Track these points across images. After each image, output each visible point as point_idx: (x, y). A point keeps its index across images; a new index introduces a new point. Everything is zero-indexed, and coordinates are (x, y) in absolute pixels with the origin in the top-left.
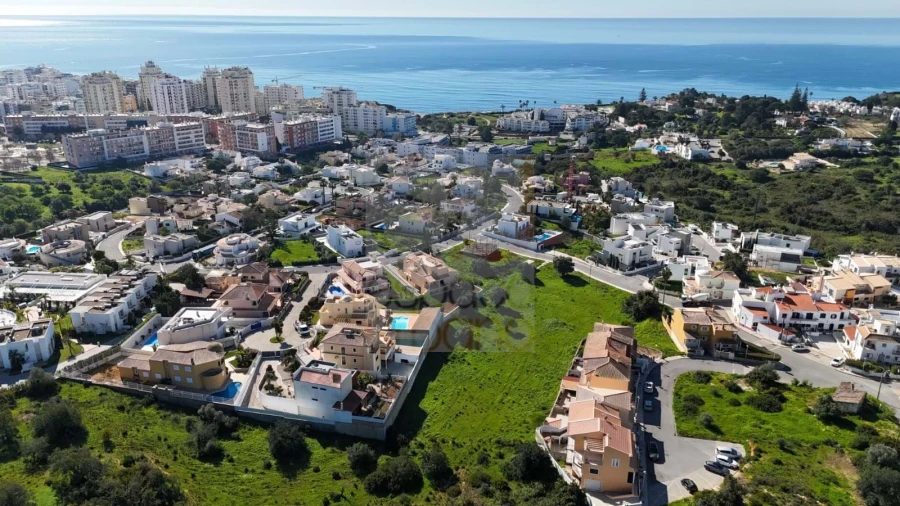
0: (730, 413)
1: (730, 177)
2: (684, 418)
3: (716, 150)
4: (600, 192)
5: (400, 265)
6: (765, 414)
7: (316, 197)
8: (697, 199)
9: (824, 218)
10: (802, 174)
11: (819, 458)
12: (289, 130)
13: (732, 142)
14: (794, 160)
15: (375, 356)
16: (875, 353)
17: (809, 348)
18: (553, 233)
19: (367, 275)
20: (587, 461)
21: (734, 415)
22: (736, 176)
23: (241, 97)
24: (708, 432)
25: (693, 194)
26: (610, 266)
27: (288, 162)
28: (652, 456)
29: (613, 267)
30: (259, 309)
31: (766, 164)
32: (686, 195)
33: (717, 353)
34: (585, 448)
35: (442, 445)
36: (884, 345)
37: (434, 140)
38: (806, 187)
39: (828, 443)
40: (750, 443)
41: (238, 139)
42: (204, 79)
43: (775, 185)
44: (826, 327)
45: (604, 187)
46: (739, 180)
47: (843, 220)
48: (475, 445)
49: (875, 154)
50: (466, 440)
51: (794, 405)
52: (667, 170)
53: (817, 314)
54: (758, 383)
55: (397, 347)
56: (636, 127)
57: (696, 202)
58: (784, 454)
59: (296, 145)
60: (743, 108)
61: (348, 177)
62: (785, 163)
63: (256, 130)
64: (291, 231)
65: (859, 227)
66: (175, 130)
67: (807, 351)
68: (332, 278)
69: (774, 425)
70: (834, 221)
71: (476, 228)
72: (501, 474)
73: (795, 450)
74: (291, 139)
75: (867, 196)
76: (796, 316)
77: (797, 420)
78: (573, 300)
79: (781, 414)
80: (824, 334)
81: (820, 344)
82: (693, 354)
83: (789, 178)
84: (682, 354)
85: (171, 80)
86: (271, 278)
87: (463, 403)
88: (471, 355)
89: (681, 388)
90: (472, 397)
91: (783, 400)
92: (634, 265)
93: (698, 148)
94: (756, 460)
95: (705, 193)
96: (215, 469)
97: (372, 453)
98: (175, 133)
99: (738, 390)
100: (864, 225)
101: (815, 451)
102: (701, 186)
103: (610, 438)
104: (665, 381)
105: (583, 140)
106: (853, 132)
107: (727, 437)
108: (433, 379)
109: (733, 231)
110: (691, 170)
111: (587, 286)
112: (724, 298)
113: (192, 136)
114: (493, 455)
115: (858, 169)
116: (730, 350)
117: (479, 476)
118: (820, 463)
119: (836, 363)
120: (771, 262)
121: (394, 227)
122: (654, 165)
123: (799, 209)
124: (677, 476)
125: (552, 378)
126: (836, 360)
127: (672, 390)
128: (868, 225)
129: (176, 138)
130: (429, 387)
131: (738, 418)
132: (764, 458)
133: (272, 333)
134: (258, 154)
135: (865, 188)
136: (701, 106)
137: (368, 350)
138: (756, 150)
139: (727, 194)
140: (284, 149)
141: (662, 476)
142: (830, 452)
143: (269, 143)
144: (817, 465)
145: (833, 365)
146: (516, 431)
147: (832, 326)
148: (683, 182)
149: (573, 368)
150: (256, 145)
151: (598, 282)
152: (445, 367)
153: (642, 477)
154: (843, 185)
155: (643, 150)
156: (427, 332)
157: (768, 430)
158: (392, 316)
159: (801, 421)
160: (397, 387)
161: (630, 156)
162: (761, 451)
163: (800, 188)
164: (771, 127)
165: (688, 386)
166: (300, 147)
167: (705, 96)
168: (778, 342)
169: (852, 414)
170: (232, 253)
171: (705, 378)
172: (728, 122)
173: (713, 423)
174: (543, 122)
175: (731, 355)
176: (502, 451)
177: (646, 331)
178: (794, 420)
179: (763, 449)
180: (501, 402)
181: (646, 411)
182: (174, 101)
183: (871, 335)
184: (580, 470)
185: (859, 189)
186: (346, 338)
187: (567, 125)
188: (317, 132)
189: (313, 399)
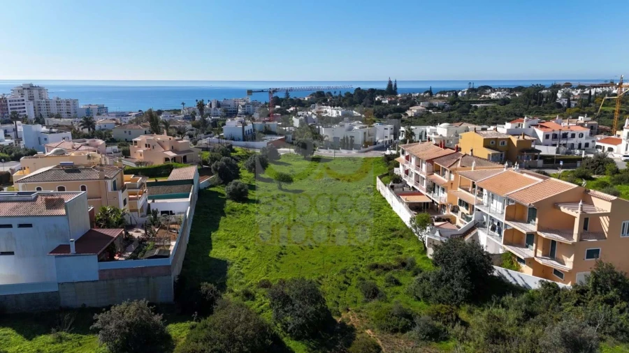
14: (412, 111)
26: (343, 148)
29: (347, 149)
33: (525, 163)
44: (576, 146)
45: (296, 123)
53: (569, 134)
56: (293, 109)
62: (407, 113)
76: (555, 137)
92: (366, 143)
93: (345, 110)
108: (215, 230)
130: (213, 237)
137: (110, 185)
147: (580, 145)
156: (190, 182)
160: (172, 229)
175: (540, 163)
186: (65, 173)
187: (239, 110)
188: (7, 109)
189: (2, 253)
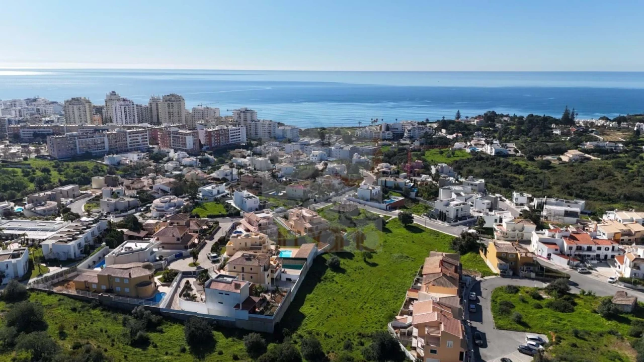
0: (534, 313)
1: (523, 166)
2: (500, 317)
3: (512, 150)
4: (430, 174)
5: (286, 218)
6: (561, 314)
7: (226, 175)
8: (500, 180)
9: (593, 192)
10: (575, 164)
11: (605, 342)
12: (209, 135)
13: (524, 145)
14: (568, 155)
15: (266, 273)
16: (641, 272)
17: (591, 271)
18: (397, 198)
19: (262, 221)
20: (427, 344)
21: (538, 315)
22: (527, 165)
23: (176, 114)
24: (519, 326)
25: (497, 177)
26: (440, 219)
27: (207, 155)
28: (477, 342)
29: (442, 221)
30: (181, 244)
31: (549, 158)
32: (492, 177)
33: (522, 273)
34: (426, 333)
35: (316, 337)
37: (311, 142)
38: (578, 172)
39: (611, 333)
40: (552, 334)
41: (172, 141)
42: (150, 104)
43: (556, 171)
44: (602, 257)
45: (433, 171)
46: (530, 168)
47: (607, 192)
48: (342, 336)
49: (626, 152)
50: (336, 334)
51: (582, 307)
52: (478, 162)
53: (594, 247)
54: (554, 292)
55: (283, 270)
56: (454, 135)
57: (499, 182)
58: (578, 340)
59: (213, 145)
60: (529, 122)
61: (250, 165)
62: (562, 157)
63: (185, 134)
64: (208, 196)
65: (619, 198)
66: (127, 134)
67: (590, 273)
68: (237, 225)
69: (569, 321)
70: (600, 194)
71: (341, 195)
72: (362, 356)
73: (586, 337)
74: (210, 141)
75: (623, 178)
76: (579, 248)
77: (586, 318)
78: (413, 242)
79: (573, 314)
80: (601, 262)
81: (598, 269)
82: (504, 274)
83: (566, 166)
84: (496, 275)
85: (127, 103)
86: (191, 224)
87: (333, 309)
88: (338, 277)
89: (497, 297)
90: (339, 305)
91: (575, 304)
92: (457, 218)
93: (499, 147)
94: (557, 344)
95: (506, 176)
96: (143, 352)
97: (263, 341)
98: (128, 136)
99: (540, 298)
100: (622, 196)
101: (602, 338)
102: (503, 172)
103: (445, 325)
104: (484, 293)
105: (417, 143)
106: (609, 138)
107: (534, 330)
108: (310, 293)
109: (528, 198)
110: (495, 162)
111: (423, 233)
112: (525, 239)
113: (140, 139)
114: (355, 343)
115: (614, 160)
116: (531, 271)
117: (345, 357)
118: (606, 346)
119: (611, 280)
120: (557, 217)
121: (282, 194)
122: (468, 159)
123: (574, 186)
124: (497, 357)
125: (399, 292)
126: (611, 278)
127: (490, 298)
128: (625, 196)
129: (128, 139)
130: (307, 298)
131: (542, 316)
132: (563, 343)
133: (190, 260)
134: (186, 151)
135: (621, 173)
136: (500, 122)
137: (262, 268)
138: (540, 149)
139: (522, 177)
140: (205, 148)
141: (486, 356)
142: (613, 339)
143: (194, 144)
144: (604, 348)
145: (610, 282)
146: (373, 327)
147: (606, 256)
148: (490, 169)
149: (415, 284)
150: (185, 144)
151: (431, 230)
152: (318, 285)
153: (470, 357)
154: (605, 170)
155: (460, 149)
156: (305, 259)
157: (564, 324)
158: (279, 250)
159: (589, 318)
160: (283, 296)
161: (451, 153)
162: (561, 339)
163: (574, 173)
164: (550, 134)
165: (502, 296)
166: (216, 147)
167: (502, 116)
168: (567, 267)
169: (627, 313)
170: (164, 209)
171: (515, 290)
172: (519, 132)
173: (522, 320)
174: (388, 132)
175: (533, 275)
176: (362, 340)
177: (468, 260)
178: (583, 317)
179: (562, 337)
180: (362, 308)
181: (471, 312)
182: (128, 117)
183: (636, 259)
184: (422, 351)
185: (616, 173)
186: (245, 260)
187: (405, 134)
188: (229, 136)
189: (219, 303)
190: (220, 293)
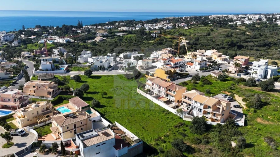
6: (212, 85)
14: (97, 39)
16: (202, 66)
18: (63, 66)
20: (222, 112)
21: (207, 88)
31: (90, 41)
33: (176, 78)
36: (203, 63)
40: (223, 92)
56: (32, 37)
69: (218, 86)
76: (176, 64)
82: (171, 80)
83: (101, 43)
92: (109, 67)
99: (197, 83)
106: (100, 32)
111: (102, 77)
112: (149, 67)
147: (181, 65)
155: (45, 43)
156: (89, 106)
159: (219, 83)
175: (179, 77)
183: (201, 61)
186: (73, 119)
189: (96, 154)
190: (97, 146)
